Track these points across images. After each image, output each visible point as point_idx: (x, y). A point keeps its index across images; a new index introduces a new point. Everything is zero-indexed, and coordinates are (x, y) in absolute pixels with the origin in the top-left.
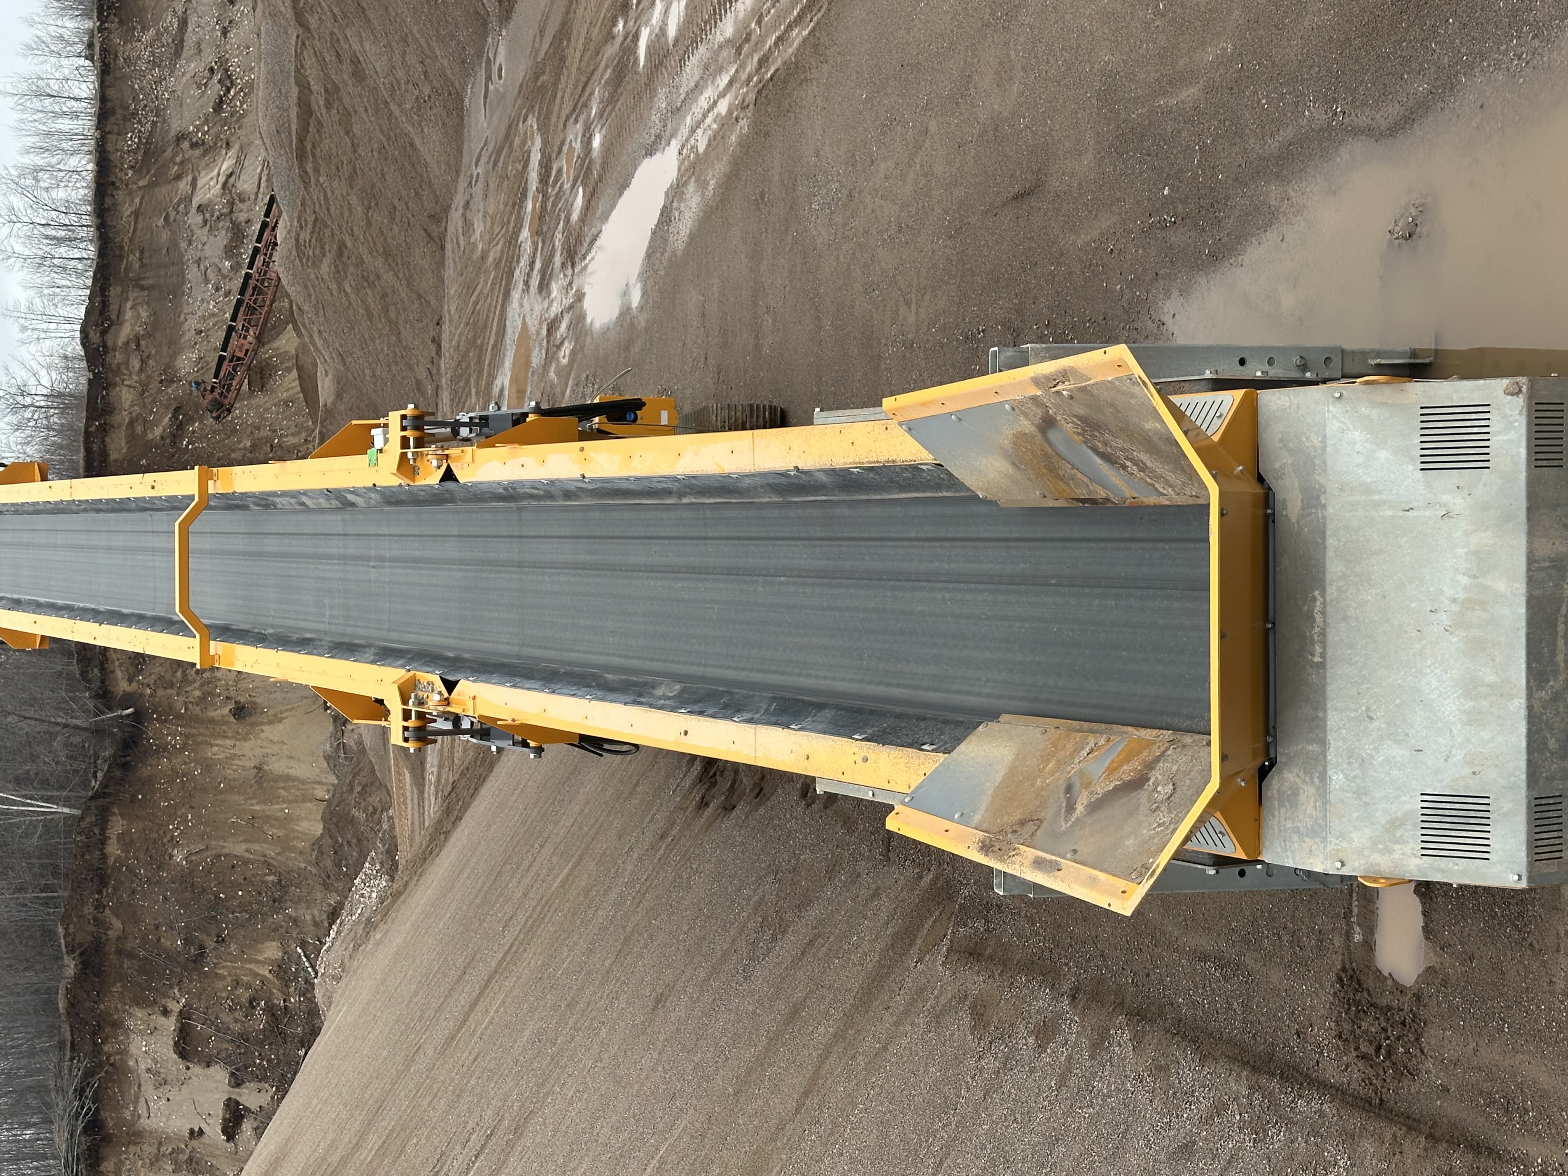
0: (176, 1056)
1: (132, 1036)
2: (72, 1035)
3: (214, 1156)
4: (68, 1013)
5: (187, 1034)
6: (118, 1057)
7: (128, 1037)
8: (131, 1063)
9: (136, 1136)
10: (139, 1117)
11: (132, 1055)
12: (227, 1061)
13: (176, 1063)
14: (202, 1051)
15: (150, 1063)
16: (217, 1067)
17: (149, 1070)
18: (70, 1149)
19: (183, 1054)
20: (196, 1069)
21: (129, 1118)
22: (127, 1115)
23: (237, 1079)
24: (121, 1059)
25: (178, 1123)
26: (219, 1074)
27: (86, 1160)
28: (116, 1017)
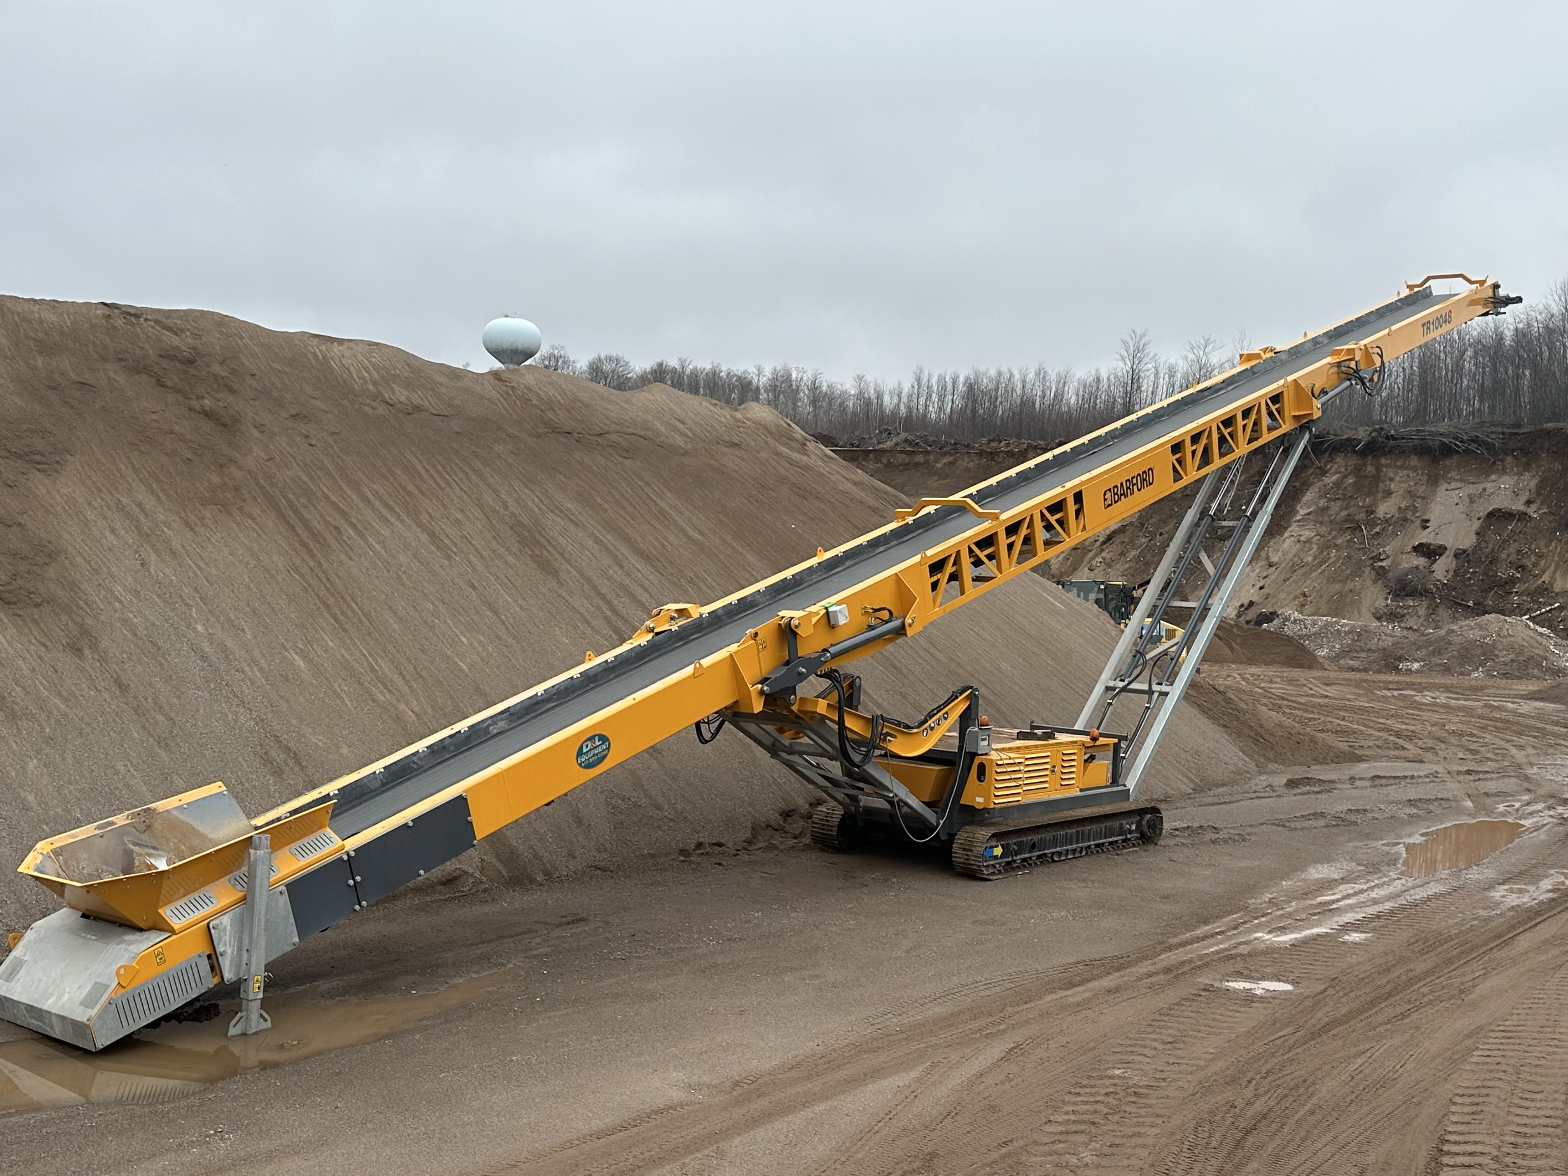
0: (1491, 509)
1: (1515, 478)
2: (1523, 434)
3: (1404, 538)
4: (1542, 430)
5: (1506, 519)
6: (1500, 467)
7: (1515, 475)
8: (1493, 477)
9: (1434, 481)
10: (1449, 483)
11: (1499, 477)
12: (1477, 548)
13: (1485, 510)
14: (1490, 529)
15: (1489, 491)
16: (1475, 540)
17: (1484, 490)
18: (1432, 434)
19: (1490, 515)
20: (1476, 525)
21: (1450, 475)
22: (1452, 474)
23: (1461, 554)
24: (1498, 469)
25: (1437, 512)
26: (1468, 541)
27: (1420, 445)
28: (1534, 465)
